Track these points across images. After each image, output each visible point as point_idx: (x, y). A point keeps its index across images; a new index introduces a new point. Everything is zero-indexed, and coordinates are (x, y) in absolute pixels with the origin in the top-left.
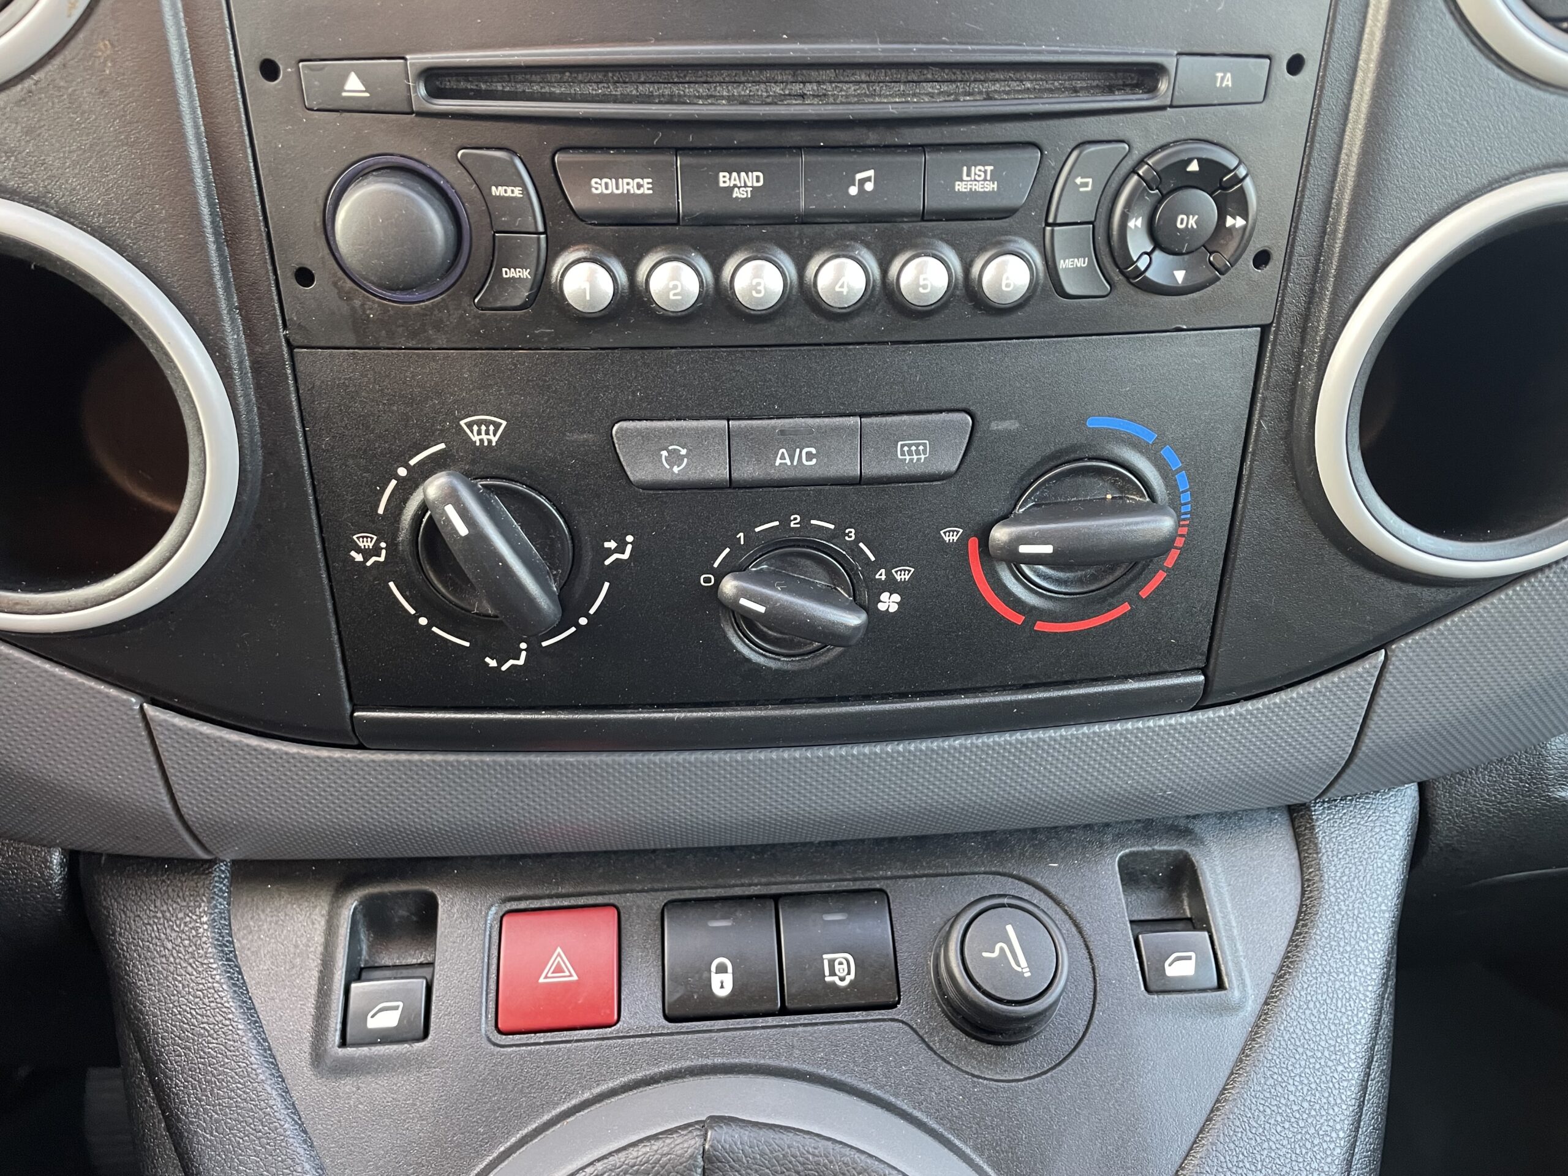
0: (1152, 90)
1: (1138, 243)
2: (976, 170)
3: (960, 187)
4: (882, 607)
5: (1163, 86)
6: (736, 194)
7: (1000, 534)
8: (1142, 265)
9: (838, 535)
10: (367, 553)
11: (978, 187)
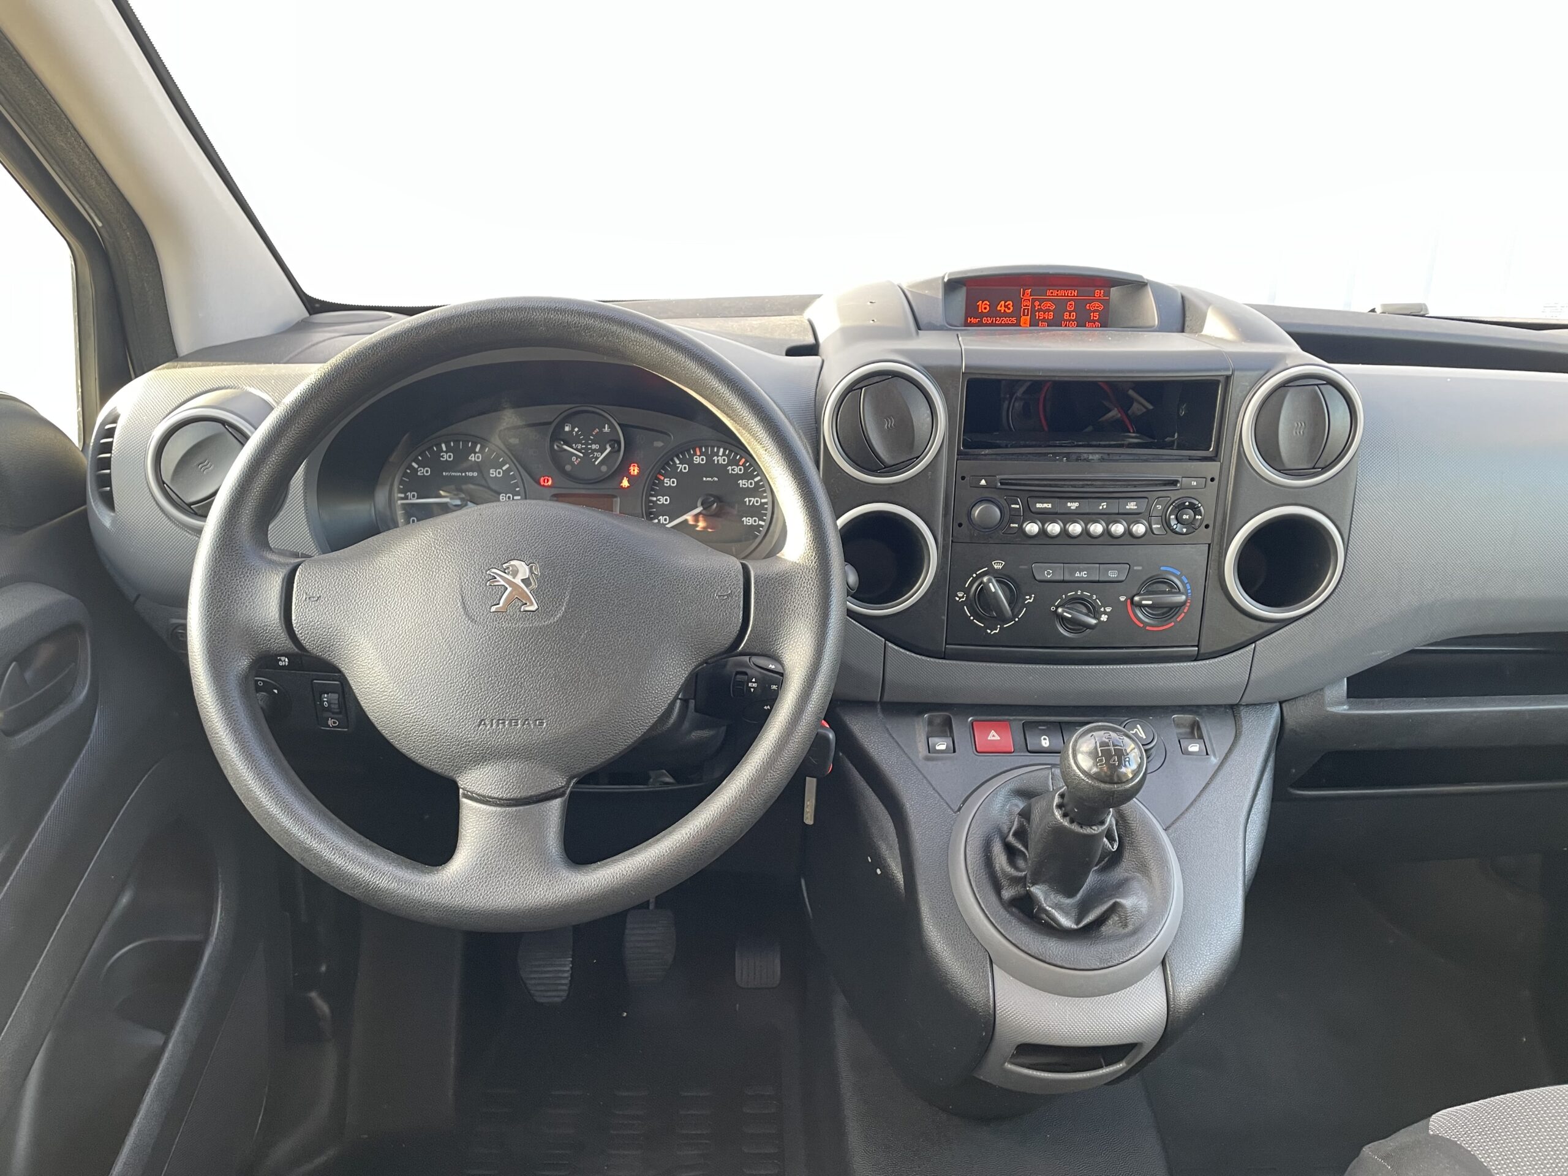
0: (1176, 485)
1: (1173, 522)
2: (1132, 504)
3: (1127, 507)
4: (1102, 619)
5: (1178, 485)
6: (1072, 508)
7: (1137, 598)
8: (1175, 527)
9: (1091, 597)
10: (960, 598)
11: (1132, 507)
